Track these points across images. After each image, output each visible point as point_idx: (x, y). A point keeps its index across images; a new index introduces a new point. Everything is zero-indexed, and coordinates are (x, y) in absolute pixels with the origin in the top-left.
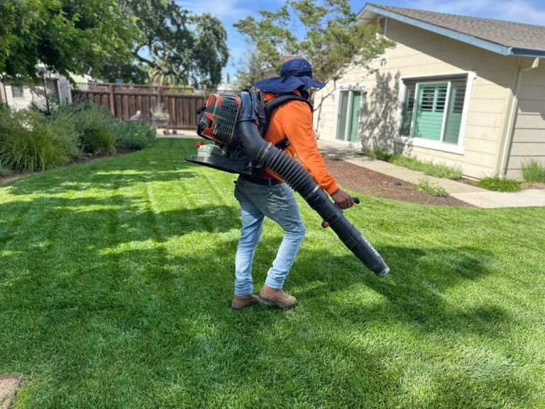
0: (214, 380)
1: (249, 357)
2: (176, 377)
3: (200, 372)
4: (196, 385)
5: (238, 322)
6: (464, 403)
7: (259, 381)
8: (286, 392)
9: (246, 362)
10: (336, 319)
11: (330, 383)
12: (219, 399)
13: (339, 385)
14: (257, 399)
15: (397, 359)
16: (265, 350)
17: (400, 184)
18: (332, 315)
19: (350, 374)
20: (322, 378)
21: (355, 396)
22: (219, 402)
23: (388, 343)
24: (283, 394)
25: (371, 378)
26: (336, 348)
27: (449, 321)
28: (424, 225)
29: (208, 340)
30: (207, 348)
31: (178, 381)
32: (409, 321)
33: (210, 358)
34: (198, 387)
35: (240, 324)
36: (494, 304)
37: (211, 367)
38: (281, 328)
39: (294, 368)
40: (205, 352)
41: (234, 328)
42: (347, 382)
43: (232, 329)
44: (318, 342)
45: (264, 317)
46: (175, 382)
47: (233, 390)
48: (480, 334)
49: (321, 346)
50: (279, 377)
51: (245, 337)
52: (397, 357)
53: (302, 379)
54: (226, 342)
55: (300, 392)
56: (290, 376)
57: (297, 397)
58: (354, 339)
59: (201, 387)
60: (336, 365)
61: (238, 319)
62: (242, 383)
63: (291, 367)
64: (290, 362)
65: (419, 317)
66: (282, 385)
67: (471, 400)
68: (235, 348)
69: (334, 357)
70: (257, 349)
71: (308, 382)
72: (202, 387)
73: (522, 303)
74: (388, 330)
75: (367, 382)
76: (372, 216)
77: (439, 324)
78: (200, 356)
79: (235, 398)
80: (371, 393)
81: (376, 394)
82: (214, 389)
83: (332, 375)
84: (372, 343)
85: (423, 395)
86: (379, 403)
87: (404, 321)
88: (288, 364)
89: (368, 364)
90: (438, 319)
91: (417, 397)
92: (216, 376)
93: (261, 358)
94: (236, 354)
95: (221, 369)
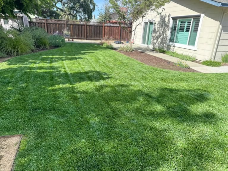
0: (98, 138)
1: (112, 129)
2: (83, 137)
3: (92, 135)
4: (91, 140)
5: (106, 116)
6: (199, 149)
7: (116, 139)
8: (127, 143)
9: (110, 131)
10: (145, 116)
11: (144, 140)
12: (101, 145)
13: (148, 141)
14: (116, 145)
15: (171, 132)
16: (118, 127)
17: (169, 63)
18: (144, 114)
19: (152, 137)
20: (141, 138)
21: (155, 145)
22: (101, 146)
23: (167, 126)
24: (126, 144)
25: (161, 139)
26: (146, 127)
27: (192, 118)
28: (180, 80)
29: (95, 123)
30: (94, 126)
31: (84, 138)
32: (175, 117)
33: (96, 130)
34: (92, 140)
35: (107, 117)
36: (210, 111)
37: (97, 133)
38: (123, 119)
39: (130, 134)
40: (94, 127)
41: (105, 118)
42: (151, 140)
43: (104, 119)
44: (139, 124)
45: (116, 115)
46: (83, 139)
47: (106, 142)
48: (205, 123)
49: (140, 126)
50: (124, 137)
51: (109, 122)
52: (171, 131)
53: (133, 138)
54: (102, 124)
55: (133, 143)
56: (128, 137)
57: (131, 145)
58: (153, 124)
59: (93, 141)
60: (146, 133)
61: (106, 115)
62: (109, 139)
63: (128, 134)
64: (128, 132)
65: (180, 116)
66: (125, 140)
67: (201, 148)
68: (106, 126)
69: (145, 130)
70: (115, 126)
71: (136, 139)
72: (94, 141)
73: (222, 111)
74: (167, 120)
75: (159, 140)
76: (158, 76)
77: (188, 119)
78: (92, 129)
79: (107, 145)
80: (161, 144)
81: (163, 144)
82: (99, 141)
83: (145, 137)
84: (160, 125)
85: (182, 145)
86: (165, 148)
88: (127, 133)
89: (159, 133)
90: (187, 117)
91: (179, 146)
92: (99, 137)
93: (117, 130)
94: (107, 128)
95: (101, 134)
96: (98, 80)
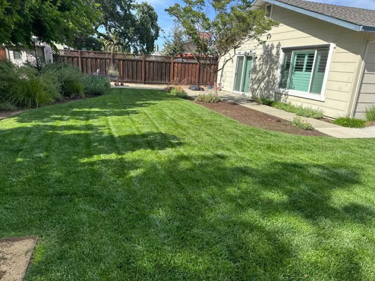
0: (164, 244)
1: (186, 230)
2: (139, 241)
3: (154, 239)
4: (152, 246)
5: (177, 208)
6: (335, 264)
7: (194, 245)
8: (213, 253)
9: (185, 233)
10: (243, 208)
11: (242, 248)
12: (169, 256)
13: (248, 250)
14: (194, 257)
15: (287, 235)
16: (196, 226)
17: (280, 121)
18: (240, 205)
19: (255, 243)
20: (236, 245)
21: (260, 257)
22: (169, 258)
23: (280, 224)
24: (211, 255)
25: (270, 246)
26: (245, 226)
27: (321, 211)
28: (298, 148)
29: (158, 218)
30: (158, 223)
31: (140, 244)
32: (293, 210)
33: (161, 229)
34: (154, 247)
35: (178, 209)
36: (351, 201)
37: (162, 235)
38: (206, 212)
39: (217, 238)
40: (157, 226)
41: (175, 211)
42: (253, 248)
43: (173, 211)
44: (232, 222)
45: (194, 205)
47: (178, 250)
48: (343, 220)
49: (234, 225)
50: (208, 243)
51: (182, 217)
52: (286, 233)
53: (223, 245)
54: (170, 220)
55: (222, 254)
56: (214, 243)
57: (220, 256)
58: (256, 221)
59: (155, 248)
60: (245, 237)
61: (177, 206)
62: (183, 247)
63: (215, 237)
64: (214, 234)
65: (300, 208)
66: (210, 249)
67: (340, 263)
68: (177, 224)
69: (244, 232)
70: (191, 225)
71: (228, 247)
72: (157, 248)
73: (371, 201)
74: (279, 216)
75: (267, 248)
76: (262, 142)
77: (314, 213)
78: (154, 228)
79: (179, 256)
80: (271, 256)
81: (274, 256)
82: (165, 250)
83: (243, 244)
84: (269, 224)
85: (306, 258)
86: (277, 262)
87: (290, 210)
88: (213, 236)
89: (266, 237)
90: (313, 210)
91: (302, 260)
92: (165, 241)
93: (195, 230)
94: (178, 227)
95: (169, 237)
96: (163, 146)
